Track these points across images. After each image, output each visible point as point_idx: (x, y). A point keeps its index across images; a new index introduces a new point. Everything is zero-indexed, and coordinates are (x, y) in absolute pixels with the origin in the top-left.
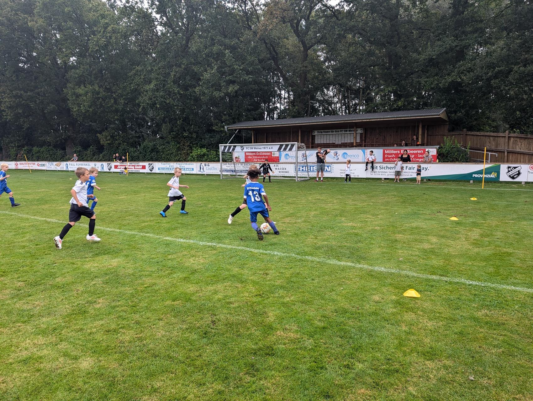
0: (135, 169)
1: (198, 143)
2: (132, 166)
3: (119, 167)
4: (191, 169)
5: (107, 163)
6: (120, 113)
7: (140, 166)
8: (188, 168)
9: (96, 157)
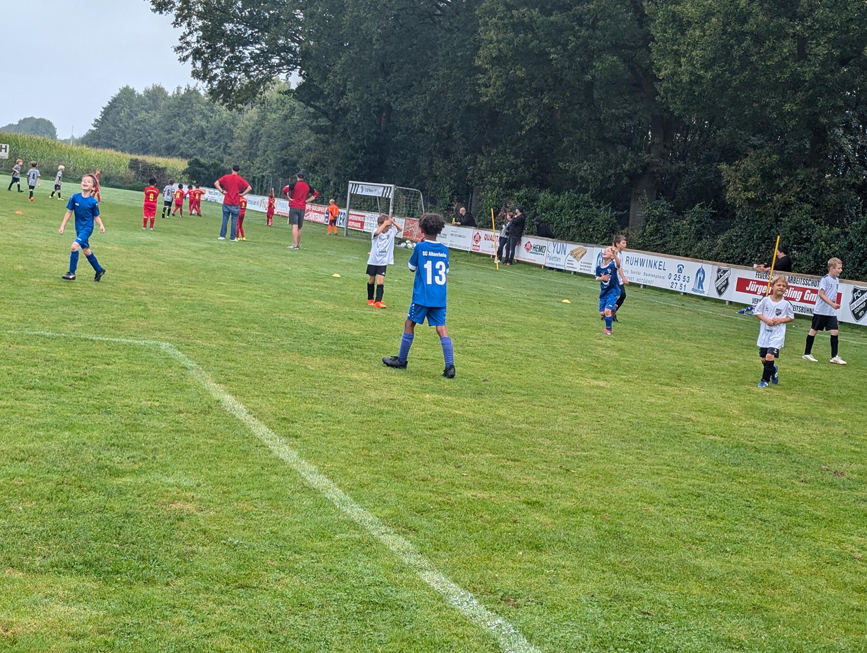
0: (802, 300)
2: (796, 289)
3: (752, 287)
5: (716, 268)
6: (807, 91)
9: (705, 243)
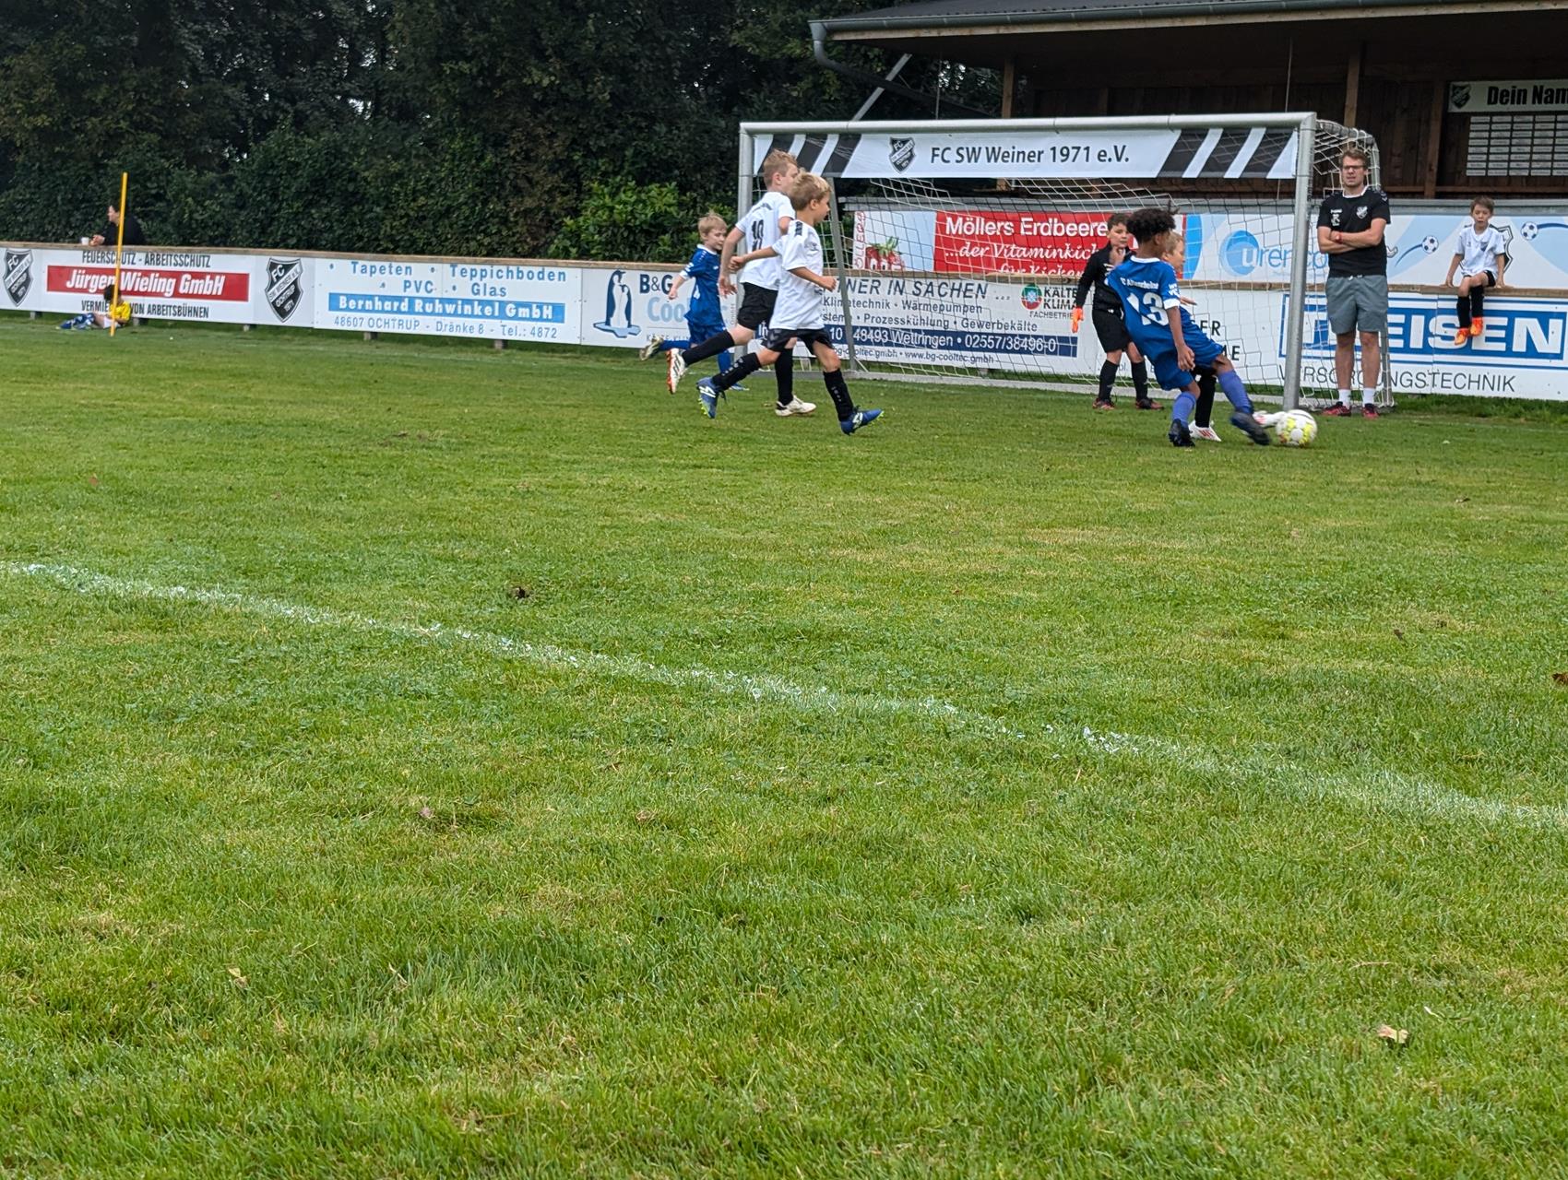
0: (176, 294)
1: (622, 148)
2: (163, 274)
3: (77, 280)
4: (548, 312)
5: (3, 252)
7: (213, 276)
8: (528, 305)
